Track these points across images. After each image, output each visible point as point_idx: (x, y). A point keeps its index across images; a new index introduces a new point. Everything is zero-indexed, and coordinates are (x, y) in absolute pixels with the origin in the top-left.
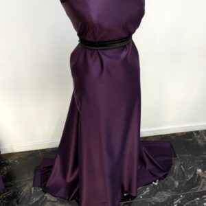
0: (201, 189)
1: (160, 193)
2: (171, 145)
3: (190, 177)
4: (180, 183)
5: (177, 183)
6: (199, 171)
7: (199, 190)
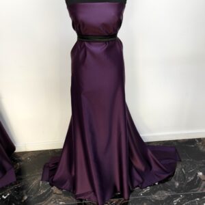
0: (202, 190)
1: (160, 192)
2: (176, 150)
3: (191, 179)
4: (180, 184)
5: (177, 184)
6: (200, 174)
7: (199, 192)
